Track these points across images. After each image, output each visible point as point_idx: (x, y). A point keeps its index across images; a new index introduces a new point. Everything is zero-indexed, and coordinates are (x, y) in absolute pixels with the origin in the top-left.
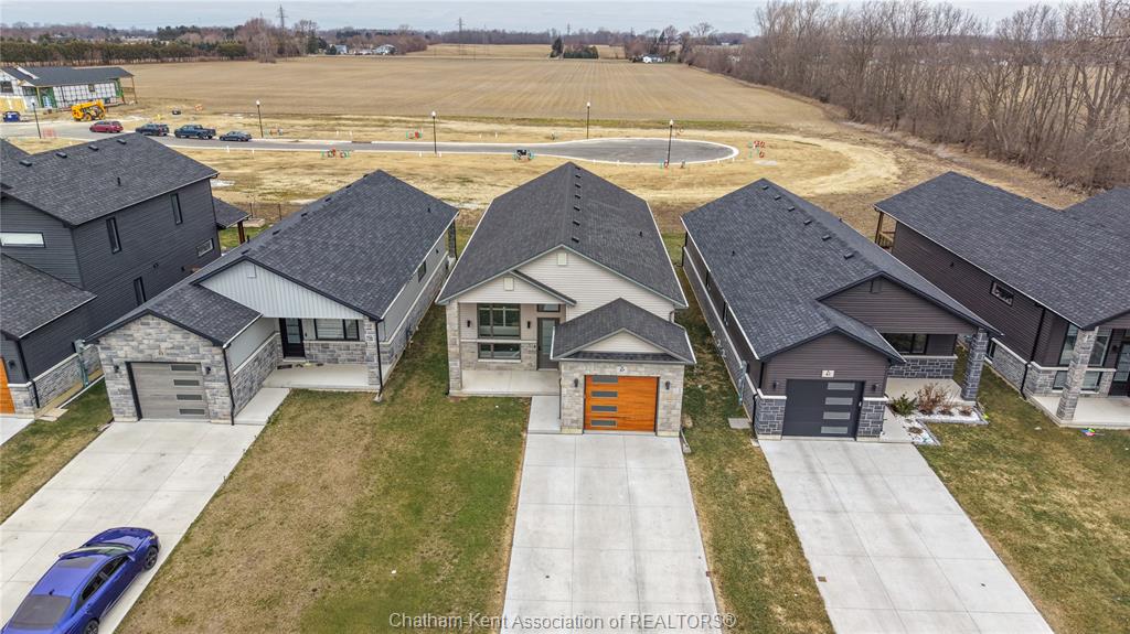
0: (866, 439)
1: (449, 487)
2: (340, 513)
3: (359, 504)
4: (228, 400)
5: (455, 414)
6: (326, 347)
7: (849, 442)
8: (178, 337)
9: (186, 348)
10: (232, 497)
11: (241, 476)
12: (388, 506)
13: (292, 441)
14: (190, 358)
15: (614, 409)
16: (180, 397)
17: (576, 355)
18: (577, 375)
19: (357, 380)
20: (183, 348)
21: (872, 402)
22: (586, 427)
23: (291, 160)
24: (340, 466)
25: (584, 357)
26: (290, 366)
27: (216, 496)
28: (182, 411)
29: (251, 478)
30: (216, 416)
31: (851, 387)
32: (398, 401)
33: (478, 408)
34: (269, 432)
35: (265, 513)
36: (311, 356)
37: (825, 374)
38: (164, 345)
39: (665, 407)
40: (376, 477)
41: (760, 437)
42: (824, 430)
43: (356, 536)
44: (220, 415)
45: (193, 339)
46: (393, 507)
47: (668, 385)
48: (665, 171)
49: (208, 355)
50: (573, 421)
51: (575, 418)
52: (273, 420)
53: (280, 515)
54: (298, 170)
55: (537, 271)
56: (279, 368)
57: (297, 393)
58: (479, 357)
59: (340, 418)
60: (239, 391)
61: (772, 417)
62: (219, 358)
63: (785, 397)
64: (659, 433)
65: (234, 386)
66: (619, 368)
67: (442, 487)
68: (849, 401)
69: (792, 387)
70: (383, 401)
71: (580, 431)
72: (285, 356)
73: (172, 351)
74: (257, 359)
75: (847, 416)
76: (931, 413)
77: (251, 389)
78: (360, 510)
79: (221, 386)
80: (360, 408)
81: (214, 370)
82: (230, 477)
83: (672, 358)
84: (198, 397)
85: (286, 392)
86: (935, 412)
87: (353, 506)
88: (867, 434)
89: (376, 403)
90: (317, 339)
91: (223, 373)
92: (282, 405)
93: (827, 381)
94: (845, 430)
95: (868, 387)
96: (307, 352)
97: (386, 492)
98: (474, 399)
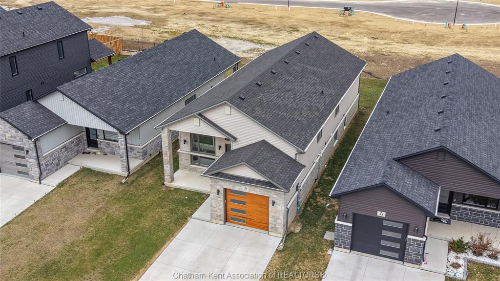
0: (410, 265)
1: (124, 243)
3: (72, 244)
4: (38, 170)
5: (160, 198)
6: (109, 144)
7: (398, 265)
8: (13, 131)
9: (18, 138)
10: (14, 226)
11: (26, 215)
12: (86, 248)
13: (63, 199)
14: (19, 144)
15: (244, 212)
16: (18, 164)
17: (217, 174)
18: (219, 187)
19: (114, 167)
20: (16, 138)
21: (413, 240)
22: (226, 220)
24: (78, 219)
25: (221, 177)
26: (89, 153)
27: (7, 224)
28: (19, 172)
29: (29, 217)
30: (32, 178)
31: (400, 226)
32: (135, 184)
33: (175, 196)
34: (54, 192)
35: (23, 239)
37: (379, 214)
38: (8, 135)
39: (273, 217)
40: (92, 229)
41: (335, 248)
42: (382, 252)
44: (34, 178)
45: (20, 133)
46: (88, 249)
47: (274, 203)
49: (28, 144)
50: (218, 216)
51: (219, 214)
52: (61, 185)
53: (29, 241)
55: (212, 116)
56: (83, 153)
57: (86, 172)
58: (192, 164)
59: (96, 189)
60: (47, 165)
61: (342, 236)
62: (32, 146)
63: (351, 225)
64: (270, 233)
65: (43, 162)
66: (244, 187)
67: (121, 242)
68: (399, 236)
69: (356, 219)
70: (127, 182)
71: (222, 223)
72: (88, 147)
73: (12, 139)
74: (65, 147)
75: (397, 246)
76: (480, 254)
77: (58, 165)
78: (70, 248)
79: (34, 161)
80: (111, 185)
81: (30, 152)
82: (20, 215)
83: (275, 186)
84: (25, 166)
85: (78, 168)
86: (485, 254)
87: (69, 244)
88: (411, 261)
89: (121, 183)
90: (104, 139)
91: (34, 154)
92: (71, 176)
93: (381, 219)
94: (397, 255)
95: (411, 228)
96: (99, 146)
97: (91, 239)
98: (177, 190)
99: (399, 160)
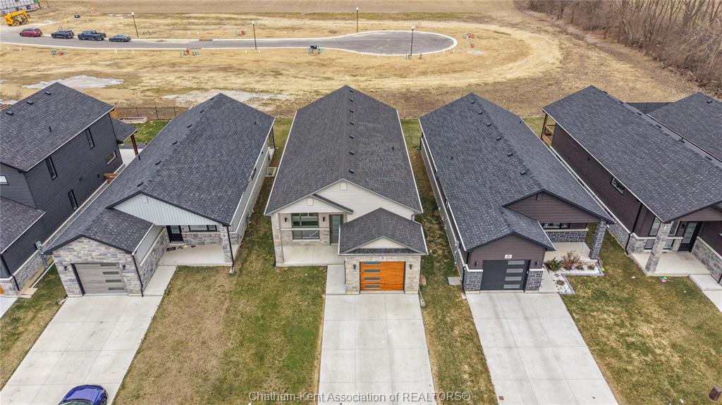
0: (531, 291)
1: (279, 340)
2: (214, 362)
3: (226, 354)
4: (138, 283)
5: (281, 281)
6: (196, 236)
7: (520, 293)
8: (103, 249)
9: (109, 255)
10: (148, 353)
11: (152, 337)
12: (243, 355)
13: (181, 308)
14: (112, 260)
15: (379, 279)
16: (107, 281)
17: (354, 252)
18: (355, 262)
19: (217, 258)
20: (107, 255)
21: (535, 272)
22: (361, 289)
23: (160, 59)
24: (212, 326)
25: (359, 253)
26: (174, 248)
27: (138, 353)
28: (110, 289)
29: (157, 338)
30: (132, 292)
31: (522, 263)
32: (244, 272)
33: (295, 276)
34: (166, 301)
35: (168, 365)
36: (187, 241)
37: (506, 257)
38: (94, 254)
39: (409, 278)
40: (234, 333)
41: (466, 292)
42: (505, 286)
43: (225, 379)
44: (134, 291)
45: (112, 249)
46: (245, 356)
47: (411, 266)
48: (409, 62)
49: (123, 258)
50: (353, 288)
51: (354, 286)
52: (168, 292)
53: (178, 366)
54: (166, 68)
55: (328, 193)
56: (168, 250)
57: (181, 269)
58: (293, 239)
59: (209, 287)
60: (144, 275)
61: (474, 282)
62: (130, 259)
63: (482, 271)
64: (406, 292)
65: (141, 273)
66: (381, 257)
67: (276, 339)
68: (521, 271)
69: (486, 265)
70: (235, 273)
71: (358, 293)
72: (170, 242)
73: (100, 257)
74: (154, 250)
75: (519, 279)
77: (151, 271)
78: (226, 359)
79: (134, 275)
80: (221, 279)
81: (127, 266)
82: (145, 338)
83: (413, 252)
84: (120, 281)
85: (174, 269)
86: (573, 267)
87: (222, 356)
88: (531, 289)
89: (230, 274)
90: (190, 231)
91: (134, 268)
92: (172, 279)
93: (507, 261)
94: (518, 286)
95: (532, 263)
96: (184, 239)
97: (242, 344)
98: (291, 269)
99: (505, 206)
